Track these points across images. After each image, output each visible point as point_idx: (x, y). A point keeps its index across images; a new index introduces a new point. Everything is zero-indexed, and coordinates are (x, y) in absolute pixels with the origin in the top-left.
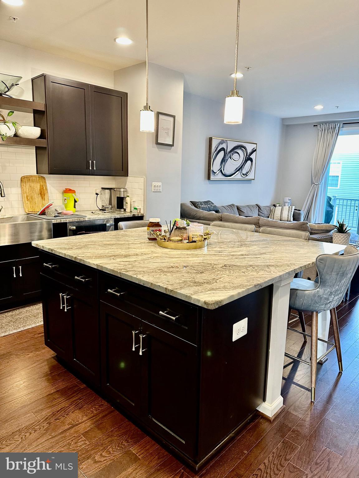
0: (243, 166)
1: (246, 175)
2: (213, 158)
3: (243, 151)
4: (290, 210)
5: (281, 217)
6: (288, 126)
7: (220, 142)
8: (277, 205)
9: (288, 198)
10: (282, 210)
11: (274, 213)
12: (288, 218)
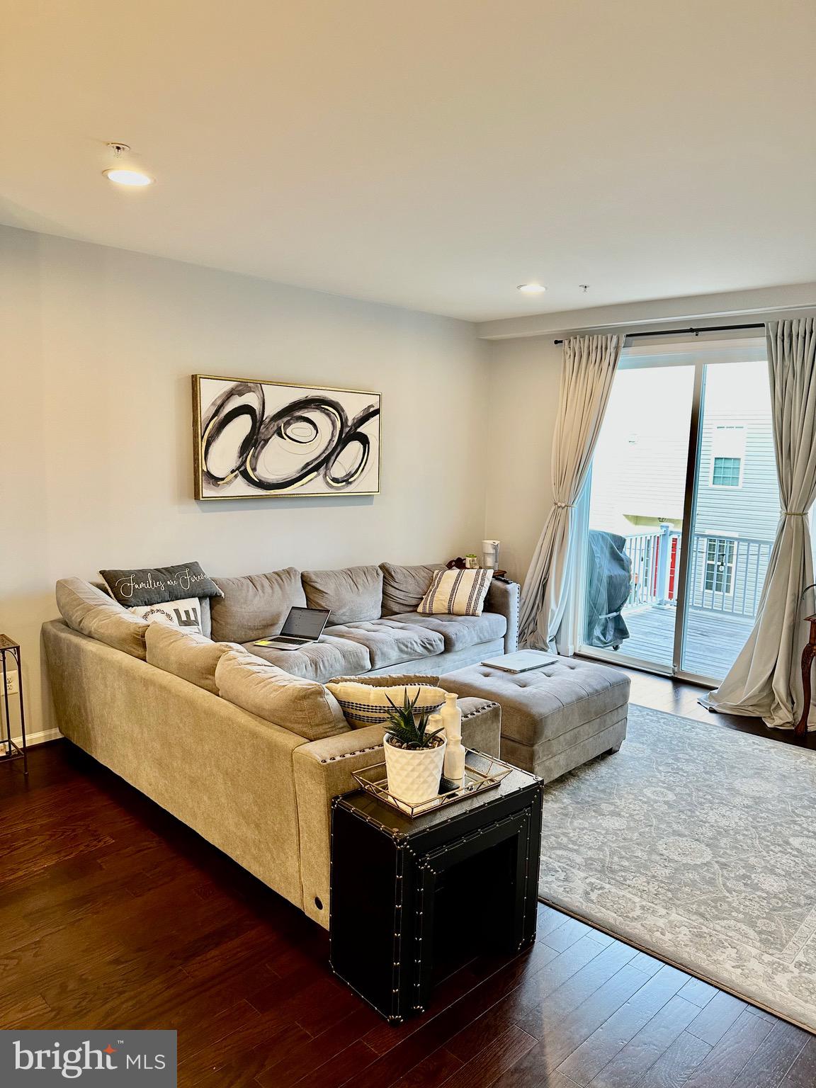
0: (333, 458)
1: (347, 480)
2: (206, 437)
3: (328, 415)
4: (479, 582)
5: (450, 601)
6: (492, 343)
7: (233, 389)
8: (468, 559)
9: (491, 542)
10: (457, 580)
11: (436, 589)
12: (469, 604)
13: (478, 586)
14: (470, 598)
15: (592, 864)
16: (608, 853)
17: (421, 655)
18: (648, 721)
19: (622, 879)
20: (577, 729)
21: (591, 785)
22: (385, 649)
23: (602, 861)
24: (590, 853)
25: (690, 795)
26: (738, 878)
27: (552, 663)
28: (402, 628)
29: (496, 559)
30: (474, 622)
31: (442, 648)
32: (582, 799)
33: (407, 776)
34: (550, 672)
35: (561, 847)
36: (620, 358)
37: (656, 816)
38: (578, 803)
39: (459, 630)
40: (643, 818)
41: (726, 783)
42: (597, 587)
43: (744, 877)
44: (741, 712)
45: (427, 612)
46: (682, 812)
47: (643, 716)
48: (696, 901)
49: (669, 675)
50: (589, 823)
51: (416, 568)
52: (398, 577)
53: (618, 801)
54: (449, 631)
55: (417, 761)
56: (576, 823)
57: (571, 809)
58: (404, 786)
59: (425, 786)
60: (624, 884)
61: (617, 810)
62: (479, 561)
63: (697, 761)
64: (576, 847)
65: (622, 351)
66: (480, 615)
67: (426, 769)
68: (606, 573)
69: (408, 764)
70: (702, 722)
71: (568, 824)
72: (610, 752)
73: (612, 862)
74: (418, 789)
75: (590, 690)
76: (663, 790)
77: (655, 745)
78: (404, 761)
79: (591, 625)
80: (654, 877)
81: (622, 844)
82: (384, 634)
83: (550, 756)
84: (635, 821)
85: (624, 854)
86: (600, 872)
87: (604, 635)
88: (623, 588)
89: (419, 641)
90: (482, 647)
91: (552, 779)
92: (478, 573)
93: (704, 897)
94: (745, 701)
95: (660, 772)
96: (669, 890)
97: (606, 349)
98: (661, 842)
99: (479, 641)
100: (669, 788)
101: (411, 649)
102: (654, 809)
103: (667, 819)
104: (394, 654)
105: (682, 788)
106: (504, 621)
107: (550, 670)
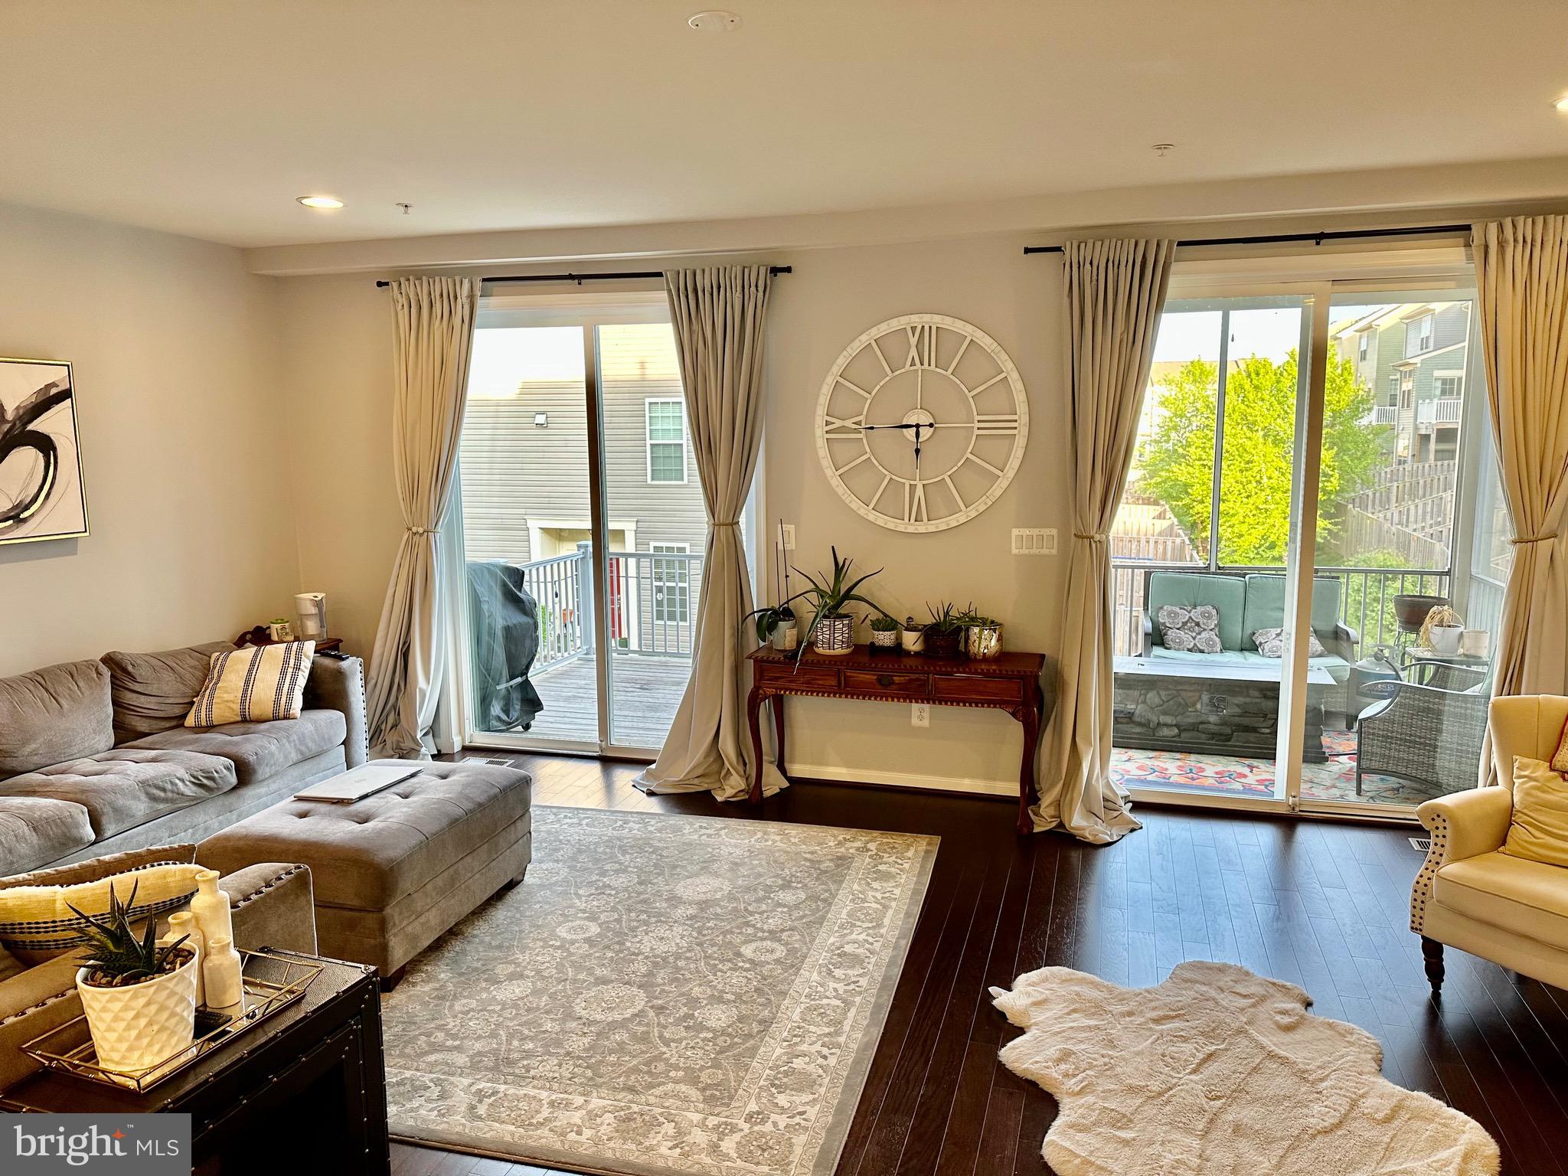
1: (15, 516)
4: (292, 665)
5: (243, 701)
6: (275, 281)
8: (274, 627)
9: (310, 596)
10: (252, 665)
11: (216, 684)
12: (277, 702)
13: (290, 670)
14: (279, 690)
15: (480, 1061)
16: (504, 1038)
17: (194, 798)
18: (565, 826)
19: (523, 1071)
20: (455, 867)
21: (482, 942)
22: (121, 802)
23: (495, 1052)
24: (478, 1046)
25: (619, 921)
26: (678, 1022)
27: (413, 776)
28: (154, 760)
29: (321, 621)
30: (286, 730)
31: (233, 779)
32: (468, 967)
33: (128, 1028)
34: (409, 790)
35: (436, 1048)
36: (478, 311)
37: (573, 964)
38: (461, 974)
39: (261, 747)
40: (555, 971)
41: (667, 891)
42: (489, 644)
43: (687, 1017)
44: (686, 788)
45: (204, 724)
46: (608, 947)
47: (559, 821)
48: (624, 1072)
49: (595, 754)
50: (477, 1001)
51: (174, 654)
52: (139, 673)
53: (520, 956)
54: (243, 751)
55: (142, 1001)
56: (457, 1007)
57: (450, 986)
58: (124, 1046)
59: (164, 1036)
60: (526, 1077)
61: (518, 969)
62: (293, 629)
63: (630, 869)
64: (457, 1043)
65: (480, 302)
66: (298, 715)
67: (162, 1008)
68: (499, 624)
69: (126, 1008)
70: (637, 813)
71: (446, 1011)
72: (512, 885)
73: (510, 1050)
74: (150, 1045)
75: (468, 806)
76: (582, 922)
77: (574, 858)
78: (117, 1006)
79: (484, 701)
80: (568, 1053)
81: (525, 1018)
82: (117, 777)
83: (413, 917)
84: (544, 978)
85: (526, 1032)
86: (491, 1069)
87: (506, 712)
88: (528, 642)
89: (187, 777)
90: (307, 766)
91: (419, 950)
92: (288, 650)
93: (635, 1062)
94: (688, 773)
95: (579, 896)
96: (587, 1067)
97: (456, 298)
98: (578, 1001)
99: (300, 757)
100: (593, 918)
101: (173, 792)
102: (571, 954)
103: (587, 964)
104: (140, 807)
105: (608, 914)
106: (341, 718)
107: (408, 787)
